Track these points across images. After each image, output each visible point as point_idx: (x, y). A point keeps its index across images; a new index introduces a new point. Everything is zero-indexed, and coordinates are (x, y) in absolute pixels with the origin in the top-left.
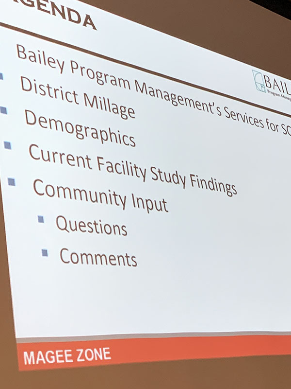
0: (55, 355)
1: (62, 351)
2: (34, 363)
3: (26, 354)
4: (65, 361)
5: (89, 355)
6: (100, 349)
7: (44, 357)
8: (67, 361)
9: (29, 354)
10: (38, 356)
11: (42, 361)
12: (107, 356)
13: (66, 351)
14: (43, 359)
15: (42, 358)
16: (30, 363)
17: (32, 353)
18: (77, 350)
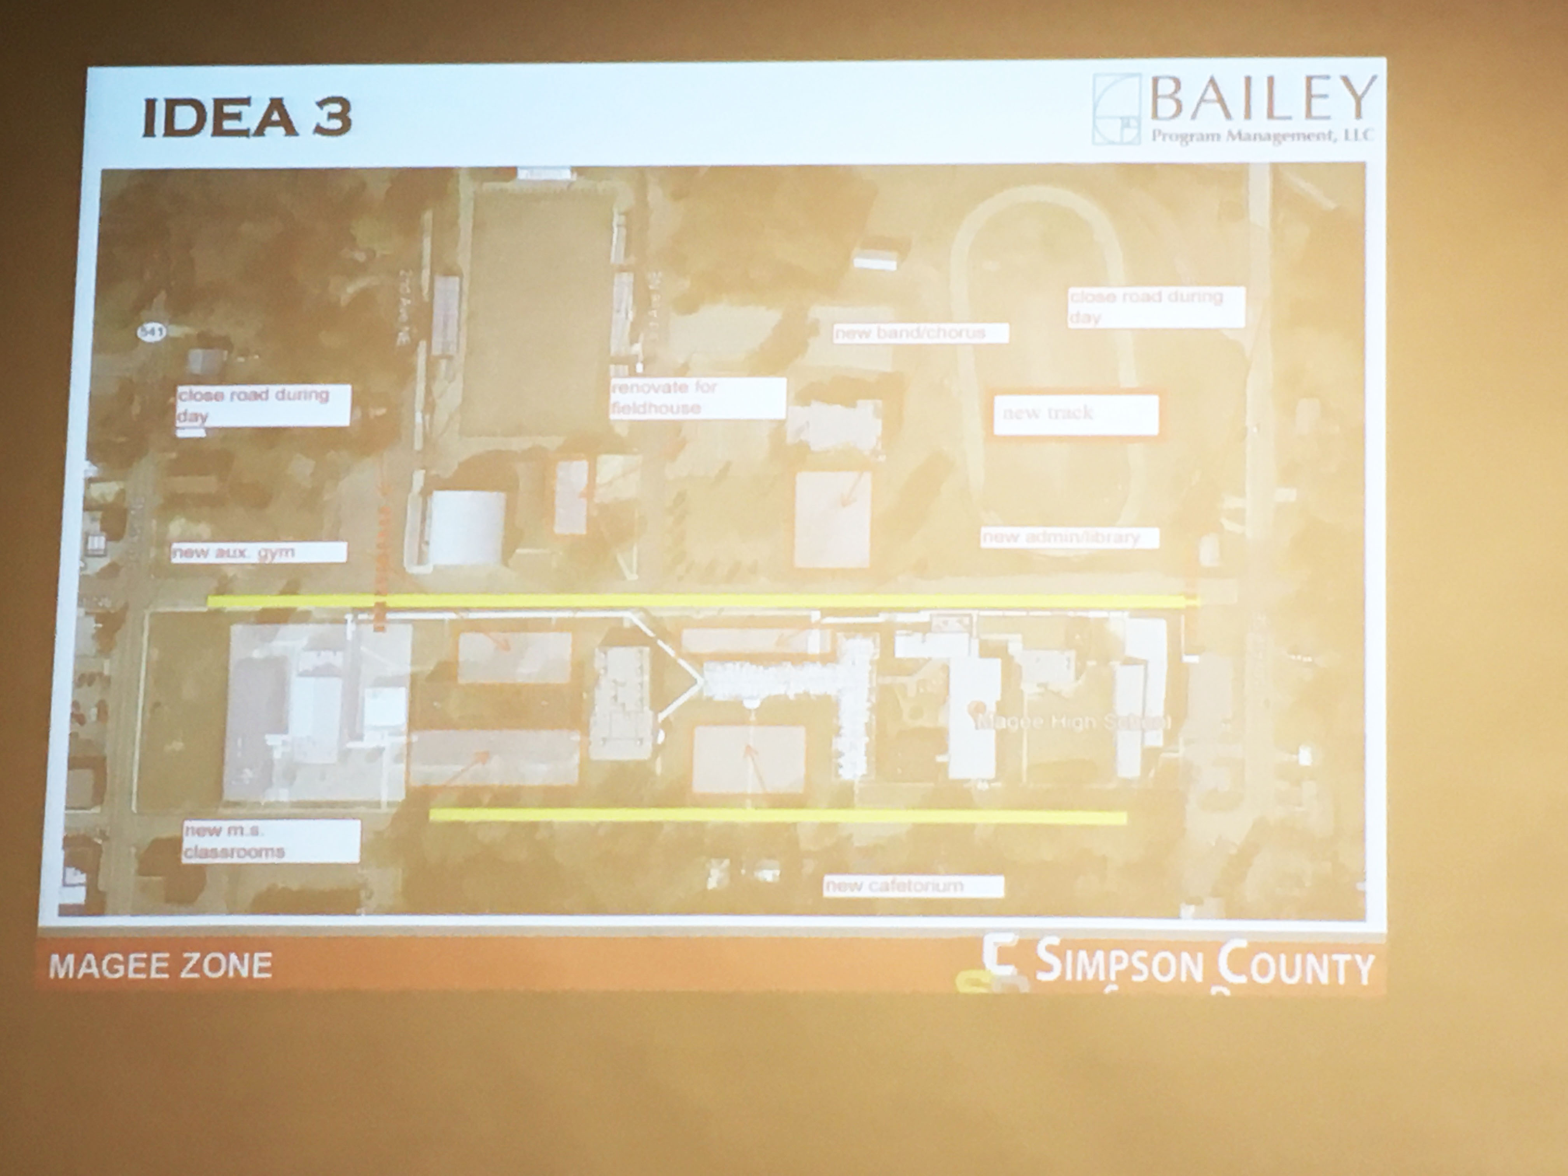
0: (126, 963)
1: (145, 956)
2: (71, 975)
3: (55, 958)
4: (149, 974)
5: (215, 965)
6: (247, 956)
7: (99, 966)
8: (154, 975)
9: (62, 959)
10: (84, 964)
11: (91, 975)
12: (261, 970)
13: (155, 956)
14: (94, 970)
15: (91, 967)
16: (61, 975)
17: (70, 958)
18: (186, 955)
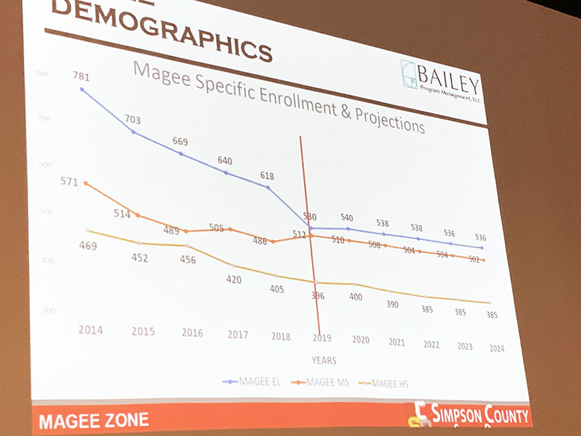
1: (87, 415)
2: (51, 428)
3: (42, 417)
4: (90, 426)
5: (121, 420)
7: (65, 421)
8: (93, 426)
9: (46, 418)
10: (57, 420)
11: (61, 426)
12: (144, 422)
14: (62, 424)
15: (61, 422)
16: (46, 428)
